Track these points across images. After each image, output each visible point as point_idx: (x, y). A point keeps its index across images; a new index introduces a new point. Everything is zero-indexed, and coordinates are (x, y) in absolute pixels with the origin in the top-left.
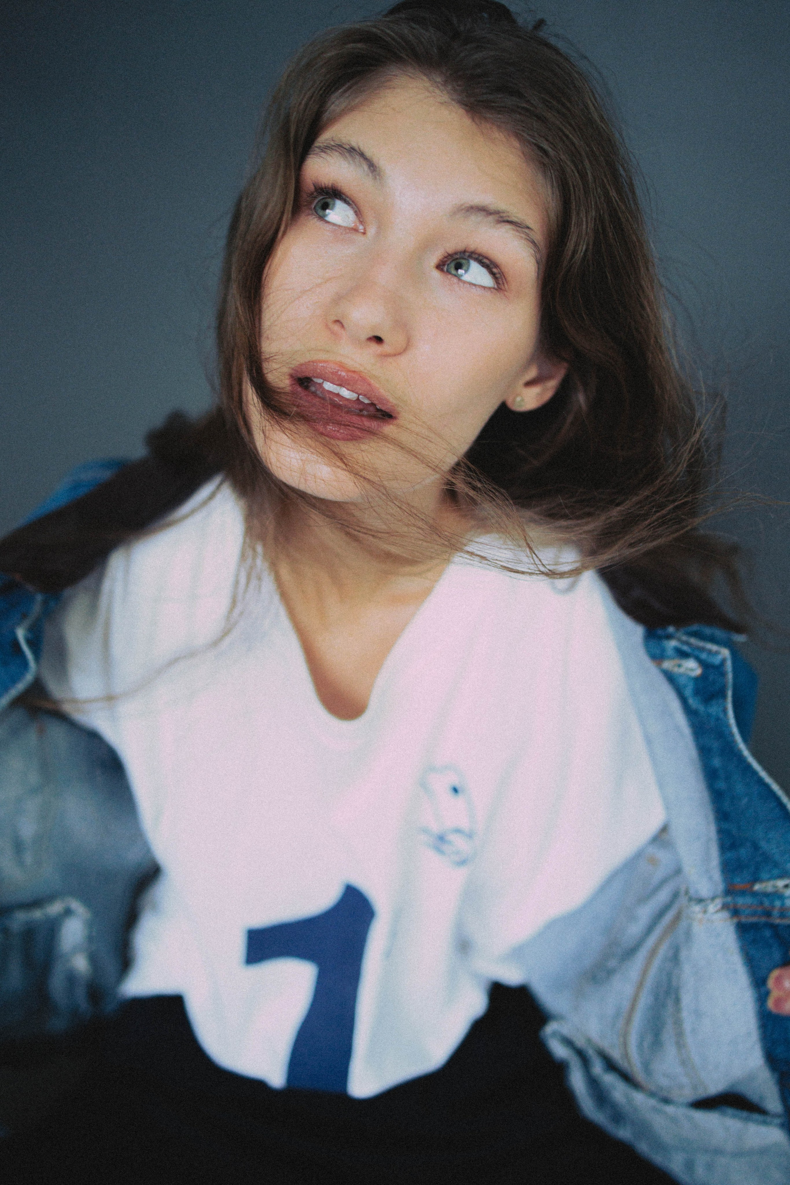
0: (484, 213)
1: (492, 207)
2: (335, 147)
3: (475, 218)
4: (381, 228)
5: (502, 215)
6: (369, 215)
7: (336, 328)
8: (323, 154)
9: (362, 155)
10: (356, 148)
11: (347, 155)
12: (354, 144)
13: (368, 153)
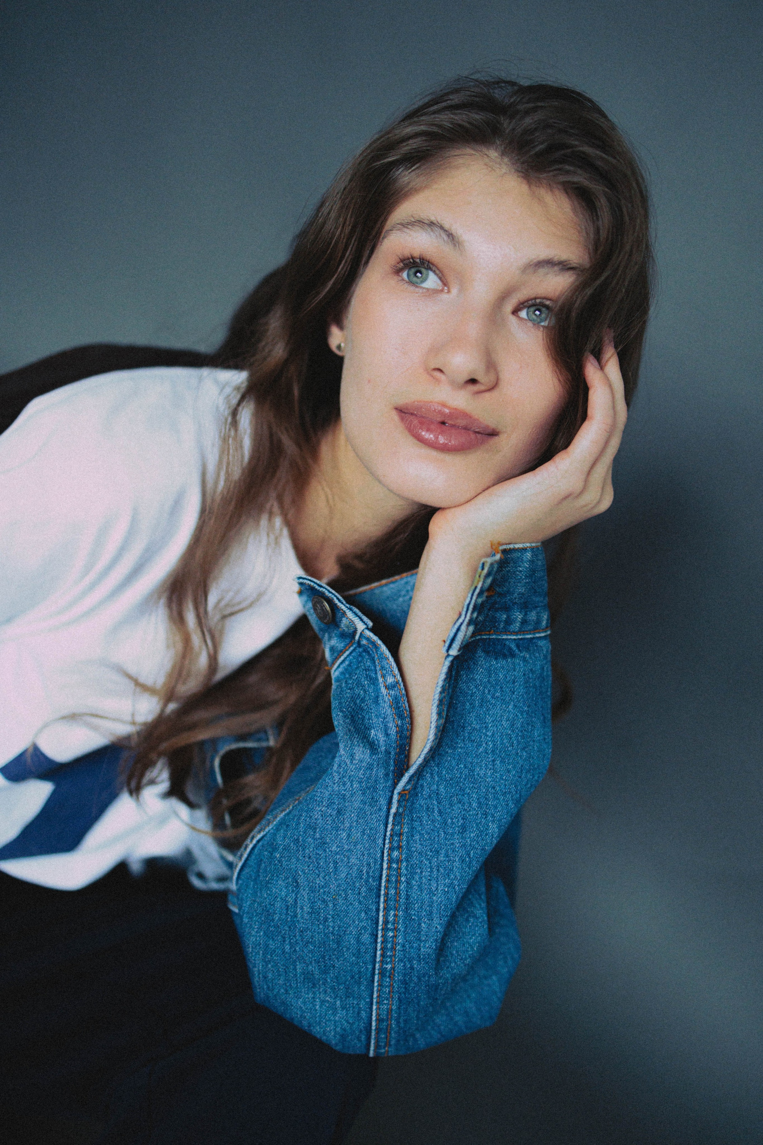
0: (550, 266)
1: (556, 259)
2: (415, 222)
3: (542, 271)
4: (462, 289)
5: (565, 263)
6: (451, 279)
7: (437, 374)
8: (405, 230)
9: (442, 228)
10: (435, 222)
11: (429, 230)
12: (433, 219)
13: (447, 226)
